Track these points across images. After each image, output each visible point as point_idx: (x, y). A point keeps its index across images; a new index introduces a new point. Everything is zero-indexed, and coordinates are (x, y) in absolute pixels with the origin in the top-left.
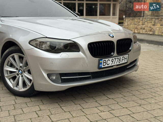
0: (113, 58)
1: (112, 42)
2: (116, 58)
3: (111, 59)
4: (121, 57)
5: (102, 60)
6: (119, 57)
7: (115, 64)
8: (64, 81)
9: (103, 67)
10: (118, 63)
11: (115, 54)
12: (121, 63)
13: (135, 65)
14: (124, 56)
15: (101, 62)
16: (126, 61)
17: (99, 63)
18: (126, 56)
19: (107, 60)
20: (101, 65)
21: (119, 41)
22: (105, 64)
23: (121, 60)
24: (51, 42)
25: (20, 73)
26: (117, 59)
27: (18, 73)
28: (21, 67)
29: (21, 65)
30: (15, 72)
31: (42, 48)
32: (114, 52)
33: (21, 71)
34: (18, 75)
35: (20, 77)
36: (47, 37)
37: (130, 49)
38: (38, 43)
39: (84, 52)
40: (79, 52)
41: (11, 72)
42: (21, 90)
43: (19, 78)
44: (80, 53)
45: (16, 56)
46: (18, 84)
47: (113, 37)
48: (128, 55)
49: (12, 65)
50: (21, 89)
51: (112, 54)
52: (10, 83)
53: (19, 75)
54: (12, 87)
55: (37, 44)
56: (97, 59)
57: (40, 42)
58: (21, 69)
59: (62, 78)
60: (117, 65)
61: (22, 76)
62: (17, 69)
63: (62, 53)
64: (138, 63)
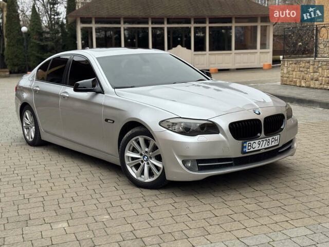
0: (260, 140)
1: (258, 121)
2: (264, 139)
3: (257, 141)
4: (270, 138)
5: (246, 142)
6: (267, 139)
7: (263, 147)
8: (201, 169)
9: (247, 151)
10: (266, 146)
11: (263, 135)
12: (270, 146)
13: (290, 148)
14: (274, 137)
15: (245, 145)
16: (276, 144)
17: (243, 147)
18: (277, 136)
19: (252, 142)
20: (244, 150)
21: (266, 119)
22: (249, 147)
23: (270, 142)
24: (185, 123)
25: (145, 159)
26: (265, 142)
27: (142, 159)
28: (146, 152)
29: (147, 150)
30: (139, 158)
31: (175, 129)
32: (261, 133)
33: (146, 157)
34: (142, 162)
35: (146, 165)
36: (180, 118)
37: (282, 127)
38: (171, 124)
39: (224, 134)
40: (218, 133)
41: (133, 159)
42: (147, 181)
43: (144, 166)
44: (220, 135)
45: (141, 139)
46: (142, 173)
47: (260, 114)
48: (279, 136)
49: (134, 150)
50: (146, 179)
51: (259, 135)
52: (133, 172)
53: (144, 162)
54: (135, 177)
55: (169, 125)
56: (241, 141)
57: (173, 123)
58: (146, 154)
59: (199, 165)
60: (266, 149)
61: (148, 163)
62: (141, 155)
63: (199, 136)
64: (295, 145)
